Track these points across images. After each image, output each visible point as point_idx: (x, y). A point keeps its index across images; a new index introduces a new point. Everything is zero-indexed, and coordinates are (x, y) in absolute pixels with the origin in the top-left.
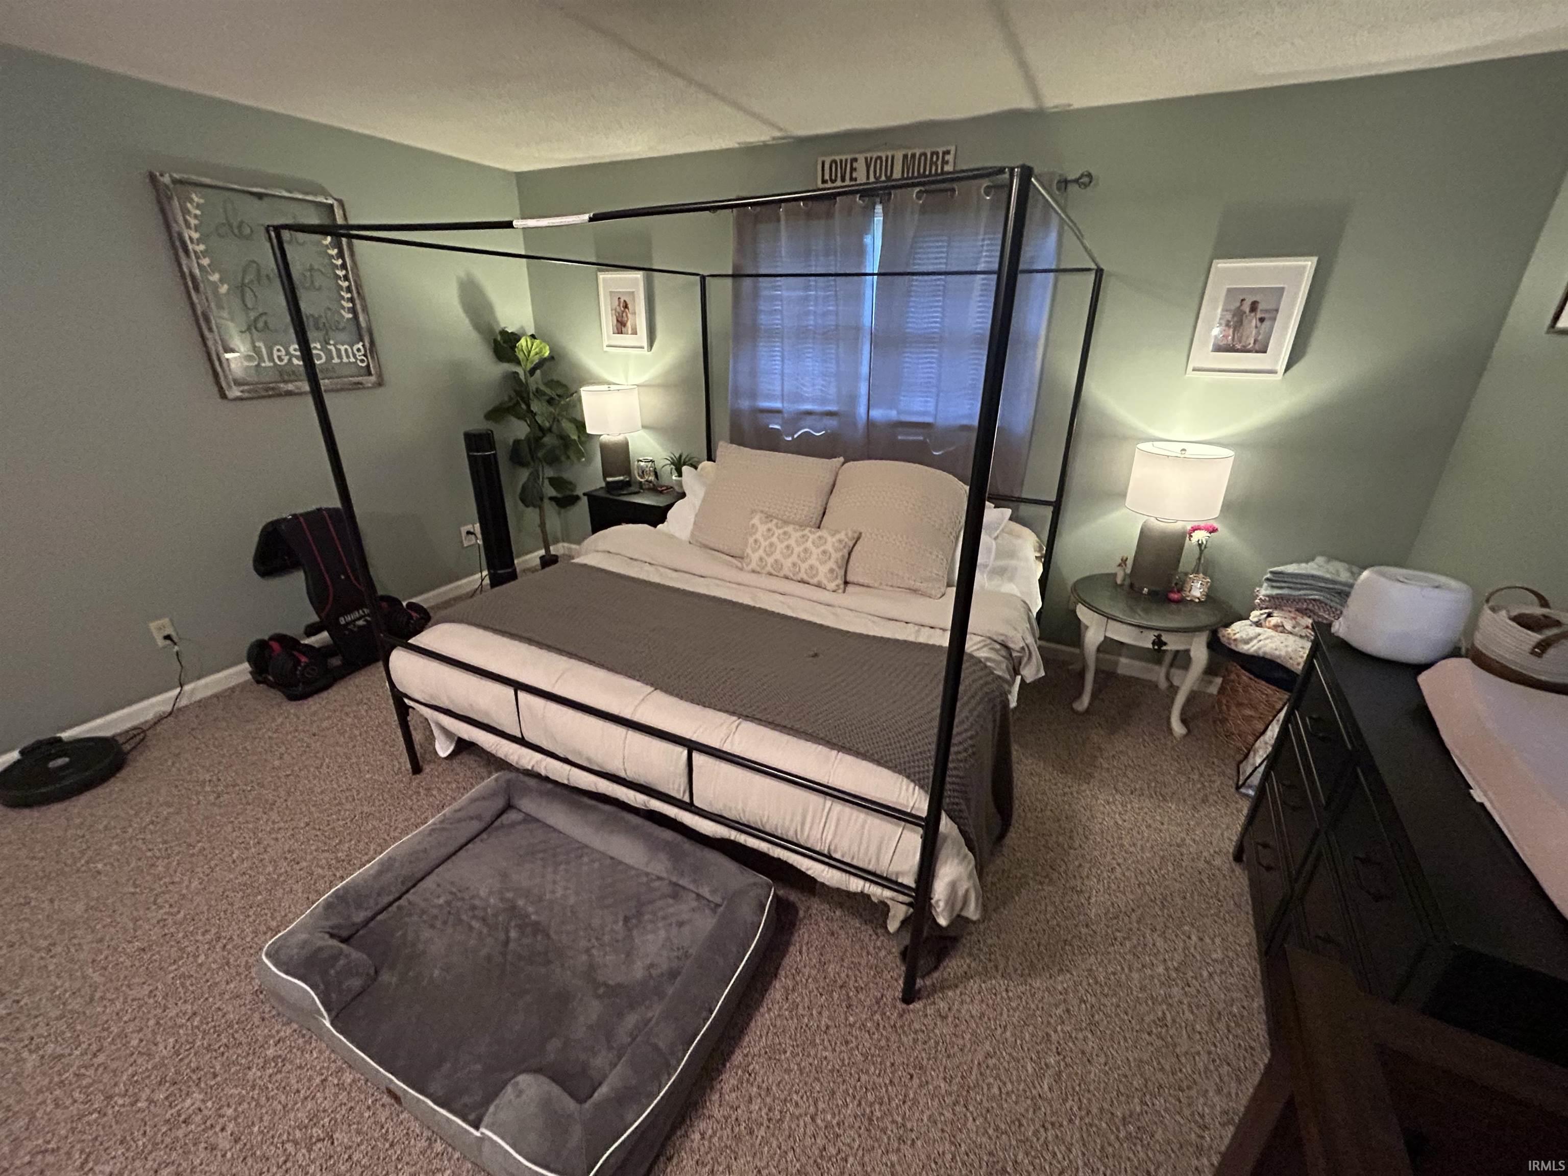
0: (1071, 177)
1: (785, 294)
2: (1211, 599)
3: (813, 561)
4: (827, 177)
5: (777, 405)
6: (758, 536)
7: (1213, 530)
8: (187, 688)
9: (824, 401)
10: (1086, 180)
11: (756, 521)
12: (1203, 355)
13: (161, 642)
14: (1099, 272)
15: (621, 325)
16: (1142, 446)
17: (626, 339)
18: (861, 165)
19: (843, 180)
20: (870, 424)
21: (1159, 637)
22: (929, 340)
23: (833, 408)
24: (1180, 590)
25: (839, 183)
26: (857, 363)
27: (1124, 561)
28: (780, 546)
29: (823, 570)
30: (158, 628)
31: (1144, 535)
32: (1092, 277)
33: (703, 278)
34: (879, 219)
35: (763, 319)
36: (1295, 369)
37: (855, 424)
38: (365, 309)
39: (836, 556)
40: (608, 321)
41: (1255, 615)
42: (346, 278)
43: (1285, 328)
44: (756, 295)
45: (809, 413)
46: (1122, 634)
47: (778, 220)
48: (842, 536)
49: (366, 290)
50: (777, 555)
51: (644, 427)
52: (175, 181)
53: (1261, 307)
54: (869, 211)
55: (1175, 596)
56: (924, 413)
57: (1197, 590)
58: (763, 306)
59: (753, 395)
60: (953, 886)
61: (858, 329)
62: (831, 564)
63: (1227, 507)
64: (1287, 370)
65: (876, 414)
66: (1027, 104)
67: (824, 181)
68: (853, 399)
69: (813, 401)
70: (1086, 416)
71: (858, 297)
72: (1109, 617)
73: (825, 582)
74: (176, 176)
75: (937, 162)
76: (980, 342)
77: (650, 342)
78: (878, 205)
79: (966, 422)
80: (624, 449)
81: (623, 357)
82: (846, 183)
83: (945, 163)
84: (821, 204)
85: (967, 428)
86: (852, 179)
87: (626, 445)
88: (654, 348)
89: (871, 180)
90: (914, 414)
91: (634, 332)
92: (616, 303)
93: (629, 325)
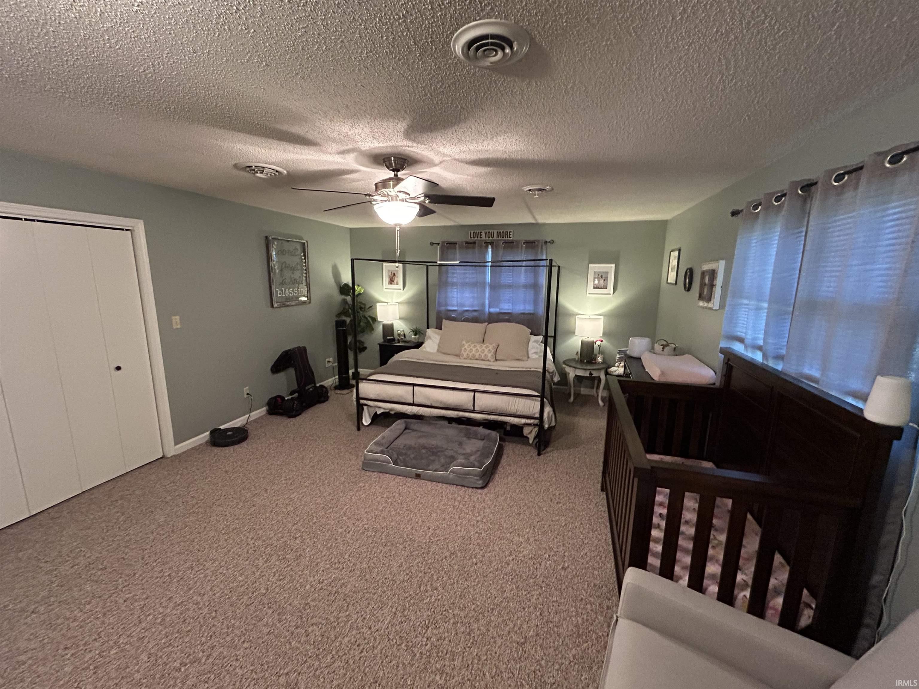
0: (548, 241)
1: (458, 271)
2: (604, 362)
3: (486, 352)
4: (472, 236)
5: (456, 308)
6: (466, 347)
7: (602, 341)
8: (252, 414)
9: (472, 306)
10: (552, 242)
11: (464, 342)
12: (591, 289)
13: (246, 396)
14: (559, 267)
15: (391, 281)
16: (577, 316)
17: (394, 286)
18: (483, 234)
19: (478, 237)
20: (490, 313)
21: (590, 372)
22: (509, 286)
23: (476, 309)
24: (595, 360)
25: (476, 239)
26: (485, 294)
27: (578, 352)
28: (474, 349)
29: (490, 355)
30: (246, 390)
31: (582, 343)
32: (557, 268)
33: (427, 266)
34: (490, 250)
35: (450, 280)
36: (615, 294)
37: (485, 314)
38: (309, 276)
39: (493, 351)
40: (386, 280)
41: (616, 365)
42: (305, 266)
43: (611, 280)
44: (447, 272)
45: (467, 311)
46: (580, 373)
47: (455, 249)
48: (494, 345)
49: (310, 271)
50: (473, 352)
51: (400, 319)
52: (273, 239)
53: (603, 276)
54: (487, 247)
55: (594, 361)
56: (508, 310)
57: (600, 359)
58: (450, 275)
59: (446, 305)
60: (549, 413)
61: (484, 283)
62: (492, 353)
63: (604, 334)
64: (613, 293)
65: (492, 310)
66: (533, 221)
67: (471, 238)
68: (483, 305)
69: (469, 306)
70: (560, 310)
71: (484, 273)
72: (576, 368)
73: (490, 359)
74: (273, 237)
75: (507, 234)
76: (525, 286)
77: (404, 287)
78: (490, 246)
79: (523, 312)
80: (391, 326)
81: (393, 293)
82: (479, 239)
83: (510, 235)
84: (470, 245)
85: (523, 314)
86: (481, 238)
87: (392, 325)
88: (405, 289)
89: (487, 238)
90: (505, 310)
91: (397, 284)
92: (390, 274)
93: (395, 281)
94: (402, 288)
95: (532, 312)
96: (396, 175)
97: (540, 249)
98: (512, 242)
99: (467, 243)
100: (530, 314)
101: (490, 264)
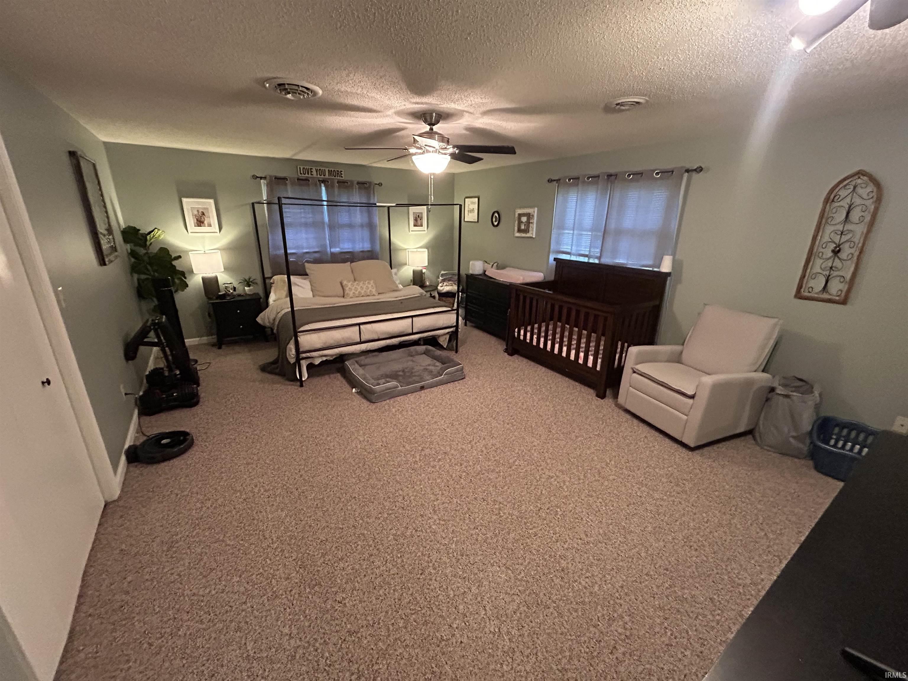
0: (376, 183)
1: (292, 210)
4: (302, 172)
5: (295, 251)
7: (427, 269)
9: (311, 247)
10: (381, 184)
15: (200, 222)
16: (405, 250)
17: (204, 229)
18: (314, 170)
19: (308, 174)
20: (332, 253)
22: (347, 226)
23: (317, 250)
25: (307, 175)
26: (325, 234)
27: (411, 280)
29: (373, 290)
31: (413, 271)
33: (253, 205)
34: (323, 188)
36: (429, 230)
37: (327, 254)
38: (109, 216)
41: (440, 285)
42: (103, 201)
45: (307, 253)
47: (286, 185)
49: (107, 207)
51: (224, 270)
53: (419, 217)
54: (320, 186)
55: (425, 285)
56: (349, 248)
57: (427, 283)
61: (323, 223)
65: (333, 250)
67: (301, 174)
68: (325, 246)
69: (307, 248)
71: (322, 213)
73: (374, 293)
75: (339, 173)
76: (362, 226)
77: (220, 229)
78: (323, 185)
79: (361, 250)
80: (215, 280)
81: (203, 237)
82: (310, 175)
83: (341, 174)
84: (303, 182)
85: (362, 252)
86: (311, 174)
87: (216, 278)
88: (221, 232)
89: (319, 176)
90: (346, 248)
91: (210, 225)
92: (196, 213)
93: (206, 222)
94: (218, 230)
95: (369, 249)
96: (431, 129)
97: (372, 192)
98: (344, 182)
99: (298, 179)
100: (369, 251)
101: (325, 203)
